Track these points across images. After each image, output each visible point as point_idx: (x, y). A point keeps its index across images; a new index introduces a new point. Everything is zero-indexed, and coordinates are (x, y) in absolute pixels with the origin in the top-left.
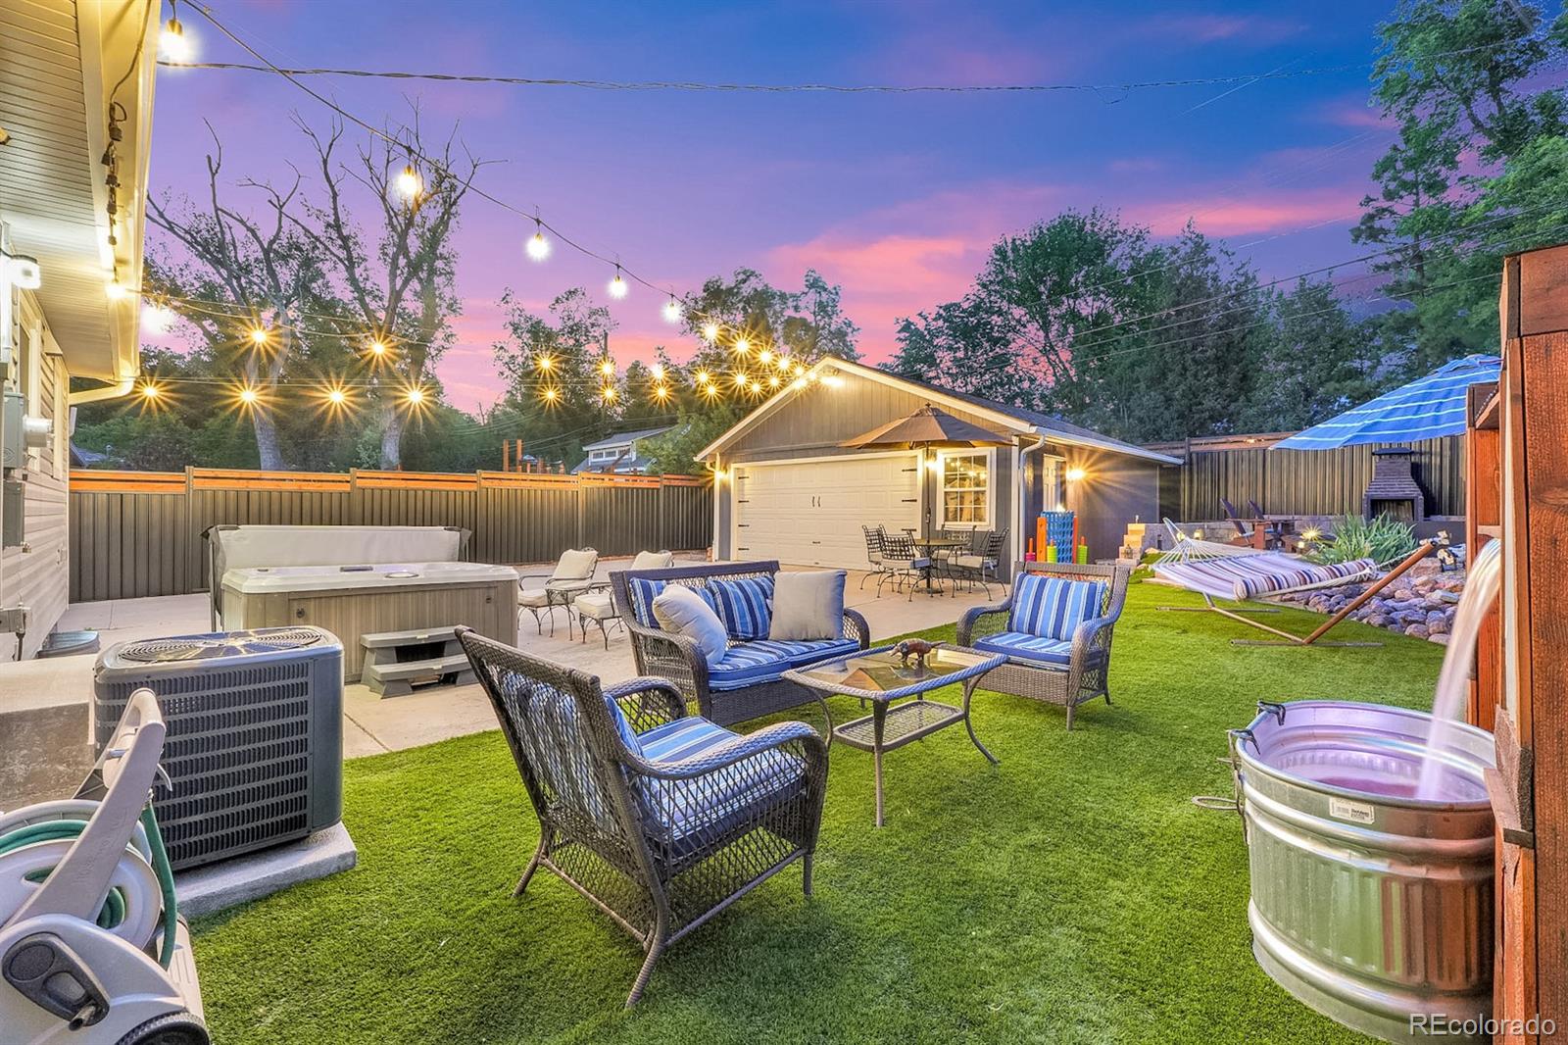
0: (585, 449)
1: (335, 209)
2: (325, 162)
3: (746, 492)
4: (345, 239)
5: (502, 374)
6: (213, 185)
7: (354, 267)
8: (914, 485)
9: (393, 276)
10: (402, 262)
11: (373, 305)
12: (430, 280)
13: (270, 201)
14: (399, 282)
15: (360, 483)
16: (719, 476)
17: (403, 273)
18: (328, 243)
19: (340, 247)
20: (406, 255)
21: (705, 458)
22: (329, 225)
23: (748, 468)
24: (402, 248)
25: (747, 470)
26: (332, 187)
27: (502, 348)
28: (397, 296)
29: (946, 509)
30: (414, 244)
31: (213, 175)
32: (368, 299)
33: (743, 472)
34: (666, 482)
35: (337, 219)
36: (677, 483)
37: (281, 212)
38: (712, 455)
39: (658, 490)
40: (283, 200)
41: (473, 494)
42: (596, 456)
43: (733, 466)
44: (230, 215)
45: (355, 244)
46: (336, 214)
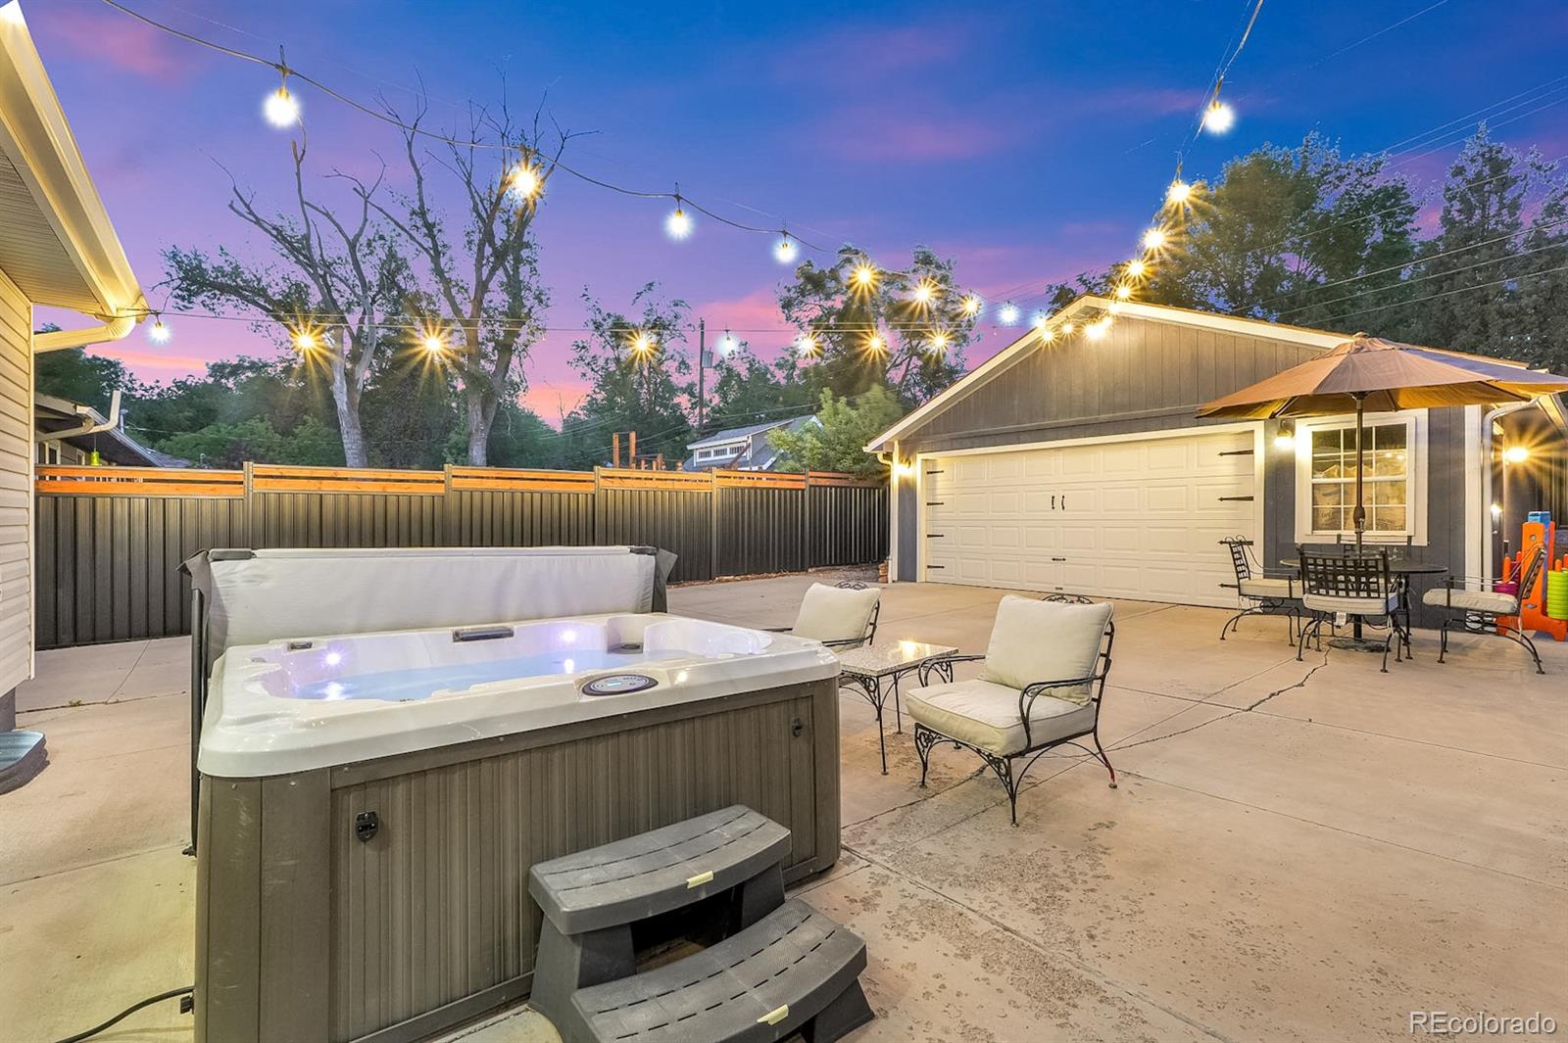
0: (689, 447)
1: (420, 193)
2: (409, 144)
3: (938, 492)
4: (430, 227)
5: (584, 375)
6: (298, 174)
7: (440, 256)
8: (1246, 475)
9: (479, 266)
10: (488, 250)
11: (459, 298)
12: (516, 269)
13: (355, 189)
14: (485, 271)
15: (456, 483)
16: (899, 471)
17: (488, 261)
18: (414, 233)
19: (425, 235)
20: (492, 244)
21: (880, 448)
22: (414, 213)
23: (941, 459)
24: (488, 236)
25: (939, 461)
26: (417, 171)
27: (584, 347)
28: (483, 287)
29: (1315, 511)
30: (500, 232)
31: (299, 162)
32: (454, 291)
33: (935, 466)
34: (812, 482)
35: (422, 206)
36: (822, 482)
37: (366, 202)
38: (890, 444)
39: (803, 490)
40: (367, 191)
41: (590, 497)
42: (702, 455)
43: (920, 457)
44: (317, 209)
45: (440, 231)
46: (421, 200)
